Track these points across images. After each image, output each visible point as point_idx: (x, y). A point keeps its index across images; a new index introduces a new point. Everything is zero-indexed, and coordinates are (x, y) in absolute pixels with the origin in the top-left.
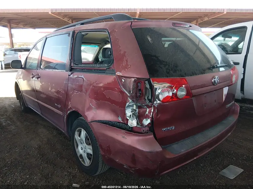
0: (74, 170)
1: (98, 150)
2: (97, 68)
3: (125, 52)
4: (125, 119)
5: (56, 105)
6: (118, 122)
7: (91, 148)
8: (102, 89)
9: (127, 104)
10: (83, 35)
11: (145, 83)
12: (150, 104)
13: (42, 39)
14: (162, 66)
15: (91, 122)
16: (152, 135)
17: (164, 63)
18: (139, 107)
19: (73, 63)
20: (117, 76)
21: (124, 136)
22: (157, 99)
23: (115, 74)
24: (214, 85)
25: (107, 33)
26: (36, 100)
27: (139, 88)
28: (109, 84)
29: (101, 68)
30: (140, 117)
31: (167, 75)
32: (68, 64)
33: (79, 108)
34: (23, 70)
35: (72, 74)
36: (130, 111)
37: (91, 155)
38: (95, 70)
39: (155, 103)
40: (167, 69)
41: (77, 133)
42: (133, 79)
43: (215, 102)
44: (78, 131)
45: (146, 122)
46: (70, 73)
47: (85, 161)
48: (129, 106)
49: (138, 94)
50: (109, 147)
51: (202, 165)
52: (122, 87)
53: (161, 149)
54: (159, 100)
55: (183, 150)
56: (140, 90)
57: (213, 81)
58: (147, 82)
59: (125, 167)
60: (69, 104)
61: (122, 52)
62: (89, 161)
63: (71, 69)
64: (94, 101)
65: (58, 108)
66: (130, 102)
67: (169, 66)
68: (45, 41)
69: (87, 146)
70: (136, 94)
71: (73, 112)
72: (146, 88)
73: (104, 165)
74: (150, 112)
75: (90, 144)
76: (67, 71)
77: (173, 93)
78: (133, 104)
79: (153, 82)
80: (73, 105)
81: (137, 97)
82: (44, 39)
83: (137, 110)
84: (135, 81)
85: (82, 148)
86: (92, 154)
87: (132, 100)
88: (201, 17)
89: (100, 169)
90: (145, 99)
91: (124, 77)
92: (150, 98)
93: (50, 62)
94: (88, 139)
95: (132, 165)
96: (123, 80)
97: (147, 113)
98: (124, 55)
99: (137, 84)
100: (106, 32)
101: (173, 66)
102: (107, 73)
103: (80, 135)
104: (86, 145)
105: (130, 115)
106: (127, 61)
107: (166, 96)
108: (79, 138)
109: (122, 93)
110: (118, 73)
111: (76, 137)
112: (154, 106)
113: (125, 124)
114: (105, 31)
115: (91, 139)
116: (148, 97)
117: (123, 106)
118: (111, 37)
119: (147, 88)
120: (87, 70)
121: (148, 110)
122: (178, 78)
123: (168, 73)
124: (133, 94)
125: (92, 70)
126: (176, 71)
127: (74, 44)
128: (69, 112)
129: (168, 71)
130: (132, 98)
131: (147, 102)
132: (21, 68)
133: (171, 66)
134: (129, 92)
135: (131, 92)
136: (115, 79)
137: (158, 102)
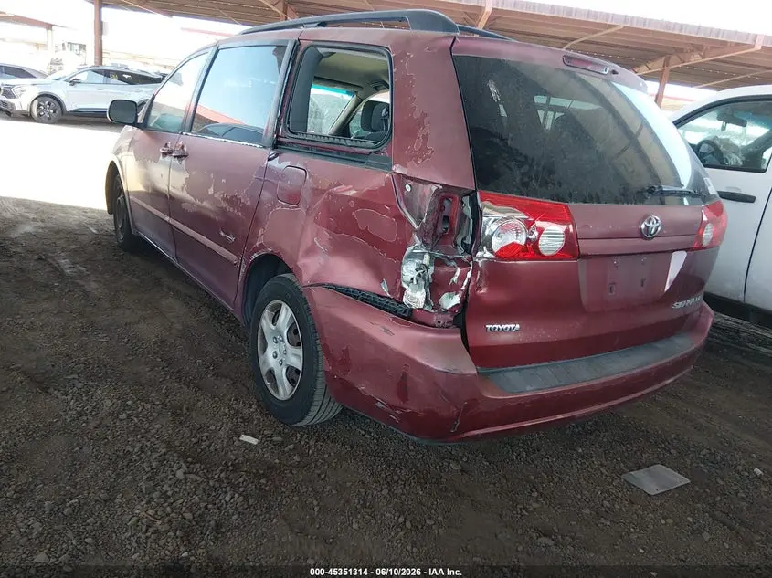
0: (247, 406)
1: (318, 361)
2: (346, 149)
3: (424, 115)
4: (397, 290)
5: (222, 234)
6: (379, 295)
7: (302, 355)
8: (352, 204)
9: (409, 250)
10: (321, 56)
11: (463, 202)
12: (465, 258)
13: (204, 51)
14: (512, 164)
15: (311, 285)
16: (458, 333)
17: (519, 158)
18: (438, 262)
19: (285, 126)
20: (394, 175)
21: (387, 327)
22: (485, 248)
23: (389, 168)
24: (643, 237)
25: (387, 59)
26: (167, 219)
27: (445, 213)
28: (370, 192)
29: (357, 150)
30: (436, 287)
31: (523, 189)
32: (272, 128)
33: (285, 247)
34: (140, 132)
35: (277, 155)
36: (414, 270)
37: (297, 371)
38: (339, 152)
39: (479, 254)
40: (523, 174)
41: (267, 314)
42: (434, 188)
43: (642, 285)
44: (272, 309)
45: (451, 301)
46: (272, 153)
47: (281, 388)
48: (412, 256)
49: (440, 230)
50: (346, 352)
51: (580, 451)
52: (402, 204)
53: (475, 372)
54: (491, 250)
55: (528, 388)
56: (447, 219)
57: (643, 226)
58: (466, 200)
59: (379, 405)
60: (260, 234)
61: (417, 115)
62: (291, 387)
63: (278, 145)
64: (325, 232)
65: (225, 244)
66: (416, 245)
67: (531, 166)
68: (212, 56)
69: (291, 350)
70: (435, 227)
71: (267, 255)
72: (463, 216)
73: (326, 400)
74: (462, 278)
75: (299, 344)
76: (264, 147)
77: (528, 239)
78: (424, 251)
79: (482, 200)
80: (268, 238)
81: (435, 235)
82: (211, 52)
83: (432, 268)
84: (437, 193)
85: (275, 352)
86: (300, 369)
87: (423, 242)
88: (681, 51)
89: (314, 409)
90: (456, 245)
91: (412, 179)
92: (468, 241)
93: (211, 122)
94: (296, 332)
95: (397, 401)
96: (408, 188)
97: (455, 279)
98: (420, 123)
99: (441, 202)
100: (383, 55)
101: (540, 169)
102: (370, 165)
103: (274, 321)
104: (288, 345)
105: (412, 279)
106: (425, 138)
107: (510, 242)
108: (273, 327)
109: (401, 219)
110: (397, 169)
111: (266, 323)
112: (476, 264)
113: (396, 301)
114: (382, 51)
115: (303, 333)
116: (464, 239)
117: (397, 253)
118: (394, 71)
119: (466, 216)
120: (317, 150)
121: (458, 273)
122: (550, 201)
123: (525, 185)
124: (428, 227)
125: (331, 152)
126: (547, 183)
127: (293, 76)
128: (256, 255)
129: (526, 179)
130: (423, 235)
131: (461, 250)
132: (135, 124)
133: (535, 168)
134: (419, 219)
135: (424, 220)
136: (387, 182)
137: (488, 255)
